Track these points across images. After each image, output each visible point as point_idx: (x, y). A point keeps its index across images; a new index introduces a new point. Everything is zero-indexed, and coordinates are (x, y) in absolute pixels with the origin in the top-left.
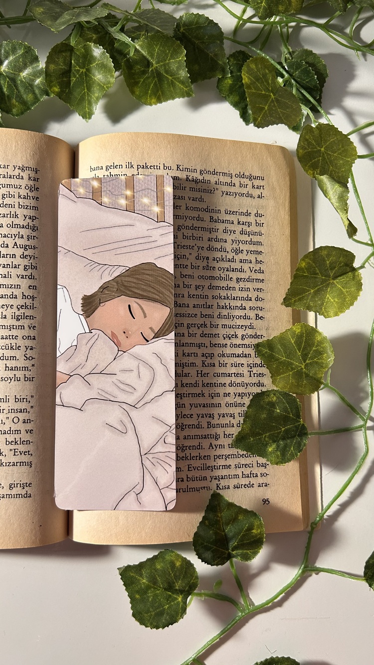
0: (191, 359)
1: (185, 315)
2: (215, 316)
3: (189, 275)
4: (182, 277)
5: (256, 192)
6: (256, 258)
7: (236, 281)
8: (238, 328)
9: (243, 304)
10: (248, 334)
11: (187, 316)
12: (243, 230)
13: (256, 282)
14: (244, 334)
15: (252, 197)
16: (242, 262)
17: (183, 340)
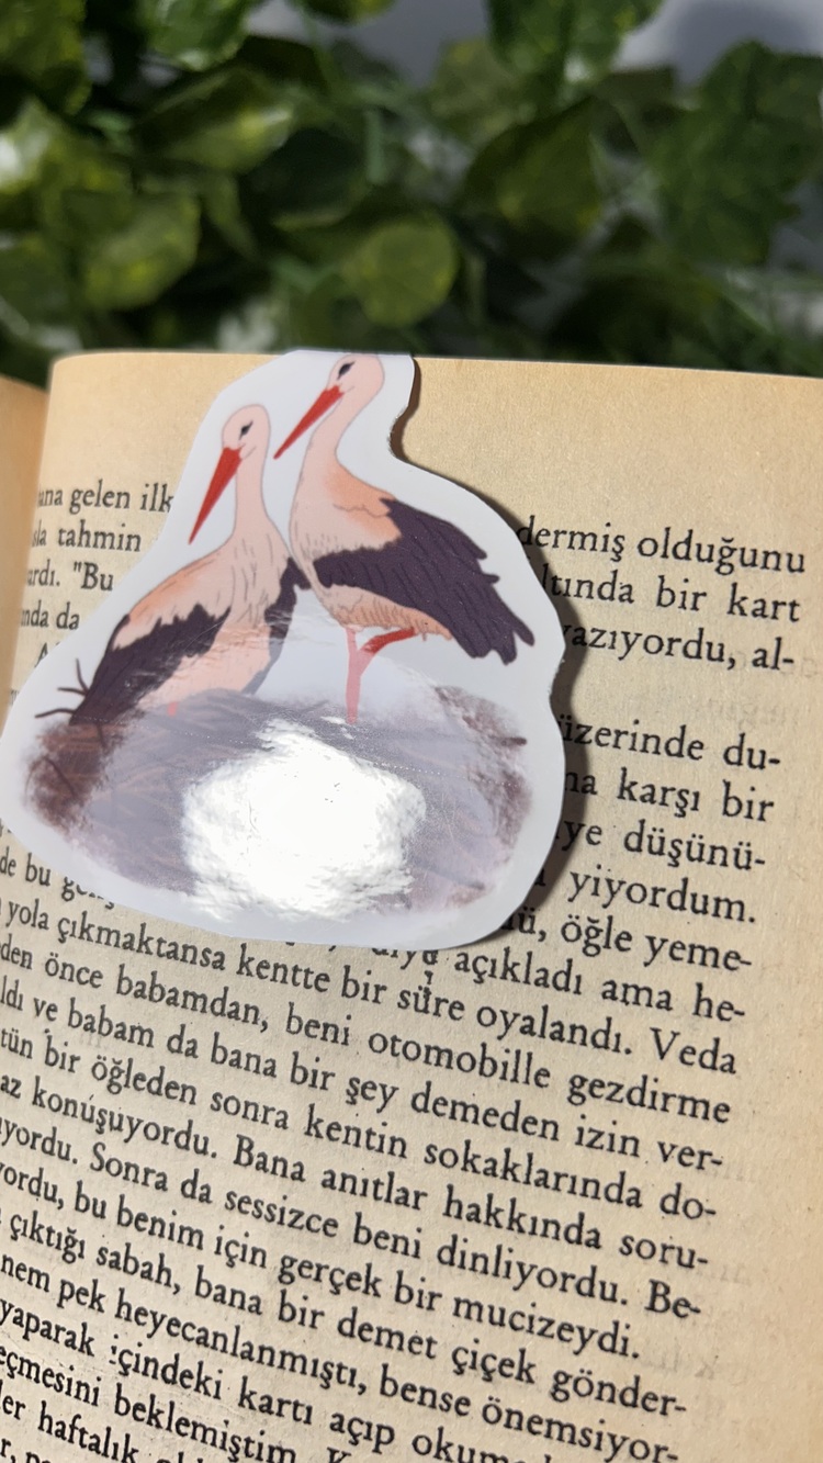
0: (279, 1431)
1: (277, 1213)
2: (429, 1251)
3: (326, 1026)
4: (294, 1025)
5: (748, 636)
6: (700, 986)
7: (568, 1094)
8: (542, 1333)
9: (586, 1216)
10: (590, 1373)
11: (288, 1218)
12: (642, 828)
13: (681, 1117)
14: (569, 1372)
15: (721, 659)
16: (614, 998)
17: (255, 1331)
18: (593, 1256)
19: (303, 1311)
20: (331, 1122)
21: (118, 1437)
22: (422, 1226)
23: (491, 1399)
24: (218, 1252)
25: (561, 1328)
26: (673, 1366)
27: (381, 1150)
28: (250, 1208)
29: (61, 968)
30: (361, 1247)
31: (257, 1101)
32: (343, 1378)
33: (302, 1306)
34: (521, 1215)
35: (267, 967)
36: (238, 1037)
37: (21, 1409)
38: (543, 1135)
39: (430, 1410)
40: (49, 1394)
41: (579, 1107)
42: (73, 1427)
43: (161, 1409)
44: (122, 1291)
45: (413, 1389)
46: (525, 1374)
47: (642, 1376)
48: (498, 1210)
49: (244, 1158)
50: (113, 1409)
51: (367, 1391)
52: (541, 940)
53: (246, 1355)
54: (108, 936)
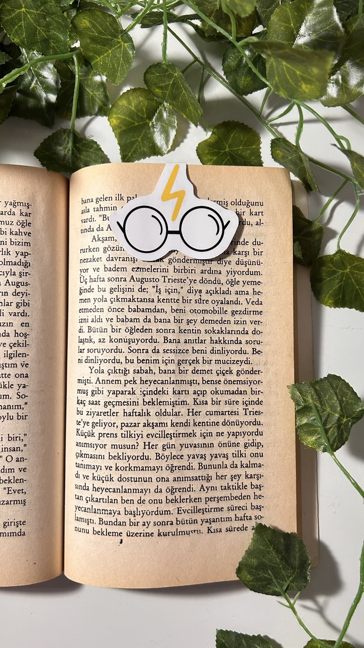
0: (183, 397)
1: (175, 351)
2: (208, 351)
3: (180, 310)
4: (173, 311)
5: (255, 219)
6: (254, 289)
11: (178, 351)
12: (239, 260)
15: (250, 224)
17: (173, 377)
18: (241, 346)
21: (145, 411)
22: (206, 347)
23: (225, 379)
24: (163, 363)
25: (237, 361)
26: (259, 365)
27: (196, 333)
28: (169, 351)
29: (112, 309)
31: (167, 328)
33: (184, 369)
35: (165, 300)
36: (159, 316)
37: (118, 414)
38: (228, 323)
39: (213, 385)
40: (125, 407)
42: (133, 412)
43: (155, 401)
44: (141, 378)
45: (209, 381)
46: (231, 372)
47: (253, 367)
49: (166, 341)
50: (143, 404)
52: (222, 284)
53: (173, 383)
54: (124, 300)
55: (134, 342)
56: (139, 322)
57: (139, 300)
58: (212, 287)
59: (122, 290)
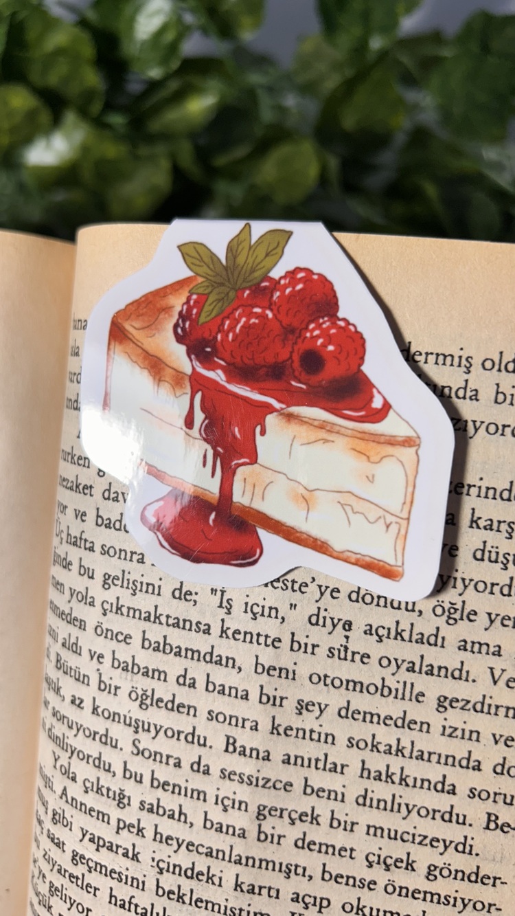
0: (259, 903)
1: (254, 780)
2: (350, 797)
3: (281, 670)
4: (260, 669)
7: (436, 706)
8: (420, 843)
9: (447, 776)
10: (449, 865)
11: (261, 783)
12: (485, 546)
13: (507, 718)
14: (436, 865)
16: (465, 650)
17: (240, 848)
18: (453, 799)
19: (273, 836)
20: (286, 725)
21: (158, 909)
22: (346, 785)
23: (389, 880)
24: (216, 803)
25: (432, 840)
26: (499, 860)
27: (319, 740)
28: (237, 778)
29: (105, 631)
30: (308, 797)
31: (237, 715)
32: (298, 872)
33: (272, 832)
34: (407, 776)
35: (240, 633)
36: (221, 676)
37: (97, 891)
38: (421, 730)
39: (352, 888)
40: (114, 884)
41: (443, 714)
42: (130, 903)
43: (185, 893)
44: (156, 826)
45: (342, 877)
46: (410, 866)
47: (481, 866)
48: (393, 774)
49: (231, 748)
50: (155, 893)
51: (313, 878)
52: (419, 616)
53: (237, 861)
54: (134, 612)
55: (148, 730)
56: (165, 680)
57: (171, 621)
58: (386, 618)
59: (131, 585)
